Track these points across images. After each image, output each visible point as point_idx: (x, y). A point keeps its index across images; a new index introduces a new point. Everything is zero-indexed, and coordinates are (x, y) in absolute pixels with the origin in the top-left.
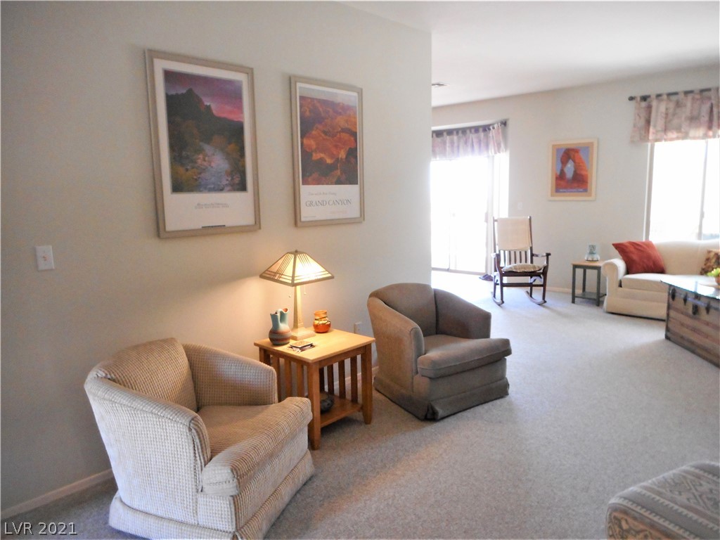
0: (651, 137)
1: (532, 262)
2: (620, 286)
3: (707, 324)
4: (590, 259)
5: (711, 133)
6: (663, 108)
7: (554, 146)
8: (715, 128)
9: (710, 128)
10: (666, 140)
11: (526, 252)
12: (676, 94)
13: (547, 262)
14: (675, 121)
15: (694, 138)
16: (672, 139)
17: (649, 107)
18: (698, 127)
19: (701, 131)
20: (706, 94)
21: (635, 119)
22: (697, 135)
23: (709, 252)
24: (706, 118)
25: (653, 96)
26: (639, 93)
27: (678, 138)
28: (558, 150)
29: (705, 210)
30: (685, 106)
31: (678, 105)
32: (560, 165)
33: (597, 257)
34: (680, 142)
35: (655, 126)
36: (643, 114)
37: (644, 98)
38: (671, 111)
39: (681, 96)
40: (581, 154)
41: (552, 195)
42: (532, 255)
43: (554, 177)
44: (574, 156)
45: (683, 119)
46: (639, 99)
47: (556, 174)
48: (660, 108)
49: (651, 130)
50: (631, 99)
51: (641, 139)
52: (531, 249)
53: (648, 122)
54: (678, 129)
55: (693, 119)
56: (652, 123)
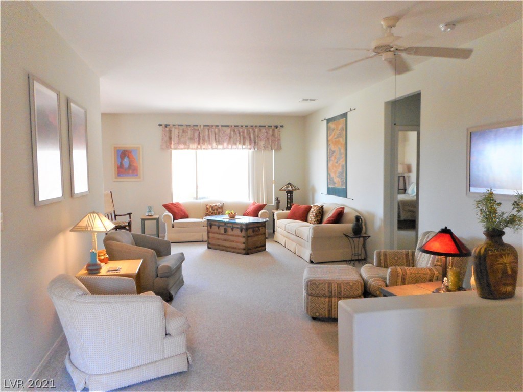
0: (172, 146)
1: (116, 220)
2: (173, 227)
3: (233, 236)
4: (150, 215)
5: (199, 147)
6: (176, 132)
7: (115, 148)
8: (201, 145)
9: (199, 144)
10: (179, 149)
11: (111, 214)
12: (182, 125)
13: (130, 218)
14: (182, 140)
15: (192, 149)
16: (182, 149)
17: (170, 131)
18: (193, 143)
19: (195, 146)
20: (195, 127)
21: (163, 136)
22: (193, 147)
23: (207, 205)
24: (197, 139)
25: (171, 125)
26: (164, 123)
27: (184, 148)
28: (118, 151)
29: (198, 185)
30: (187, 132)
31: (184, 131)
32: (120, 160)
33: (153, 213)
34: (186, 150)
35: (174, 141)
36: (168, 135)
37: (166, 126)
38: (180, 134)
39: (185, 127)
40: (133, 154)
41: (116, 178)
42: (116, 216)
43: (116, 167)
44: (128, 155)
45: (187, 139)
46: (164, 126)
47: (118, 165)
48: (175, 132)
49: (172, 143)
50: (160, 125)
51: (167, 147)
52: (114, 211)
53: (170, 138)
54: (185, 143)
55: (192, 139)
56: (172, 139)
